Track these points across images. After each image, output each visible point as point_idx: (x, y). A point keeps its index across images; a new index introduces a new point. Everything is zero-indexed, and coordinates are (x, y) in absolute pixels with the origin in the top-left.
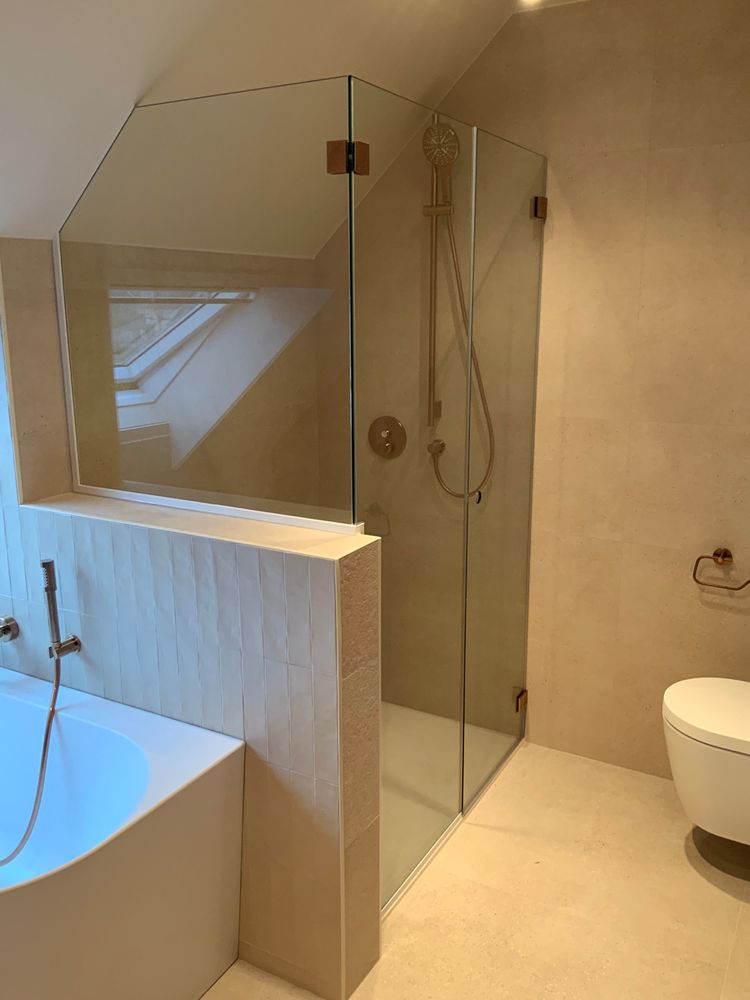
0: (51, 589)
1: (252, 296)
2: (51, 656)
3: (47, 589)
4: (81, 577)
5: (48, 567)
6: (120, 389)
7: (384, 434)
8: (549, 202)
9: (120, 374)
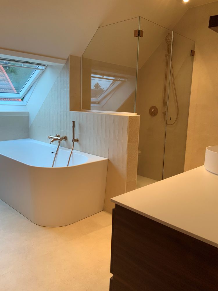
0: (74, 127)
1: (126, 80)
2: (73, 142)
3: (73, 127)
4: (80, 125)
5: (74, 122)
6: (92, 103)
7: (153, 110)
8: (195, 52)
9: (92, 100)
